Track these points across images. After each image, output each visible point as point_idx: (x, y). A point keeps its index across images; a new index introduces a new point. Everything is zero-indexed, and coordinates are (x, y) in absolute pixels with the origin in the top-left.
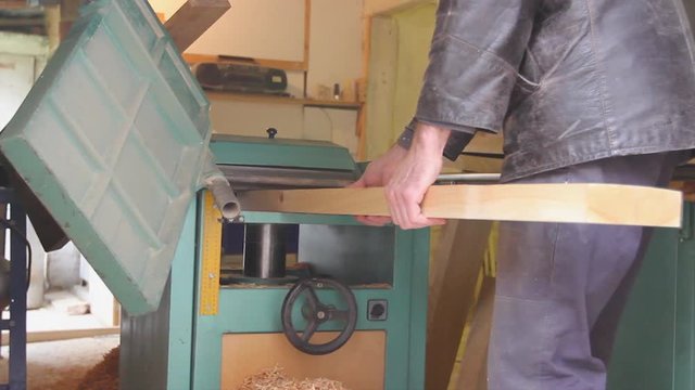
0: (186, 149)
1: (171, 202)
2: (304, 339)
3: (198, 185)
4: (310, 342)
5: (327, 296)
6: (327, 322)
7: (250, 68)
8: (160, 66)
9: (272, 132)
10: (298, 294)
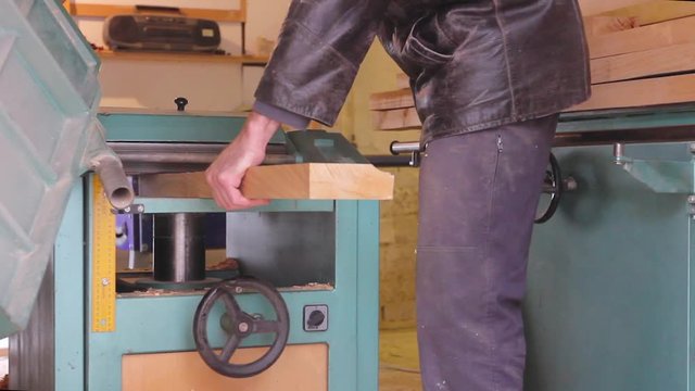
0: (68, 121)
1: (47, 189)
2: (222, 358)
3: (82, 168)
4: (231, 362)
5: (250, 303)
6: (252, 336)
7: (174, 20)
8: (29, 17)
9: (181, 103)
10: (213, 302)
